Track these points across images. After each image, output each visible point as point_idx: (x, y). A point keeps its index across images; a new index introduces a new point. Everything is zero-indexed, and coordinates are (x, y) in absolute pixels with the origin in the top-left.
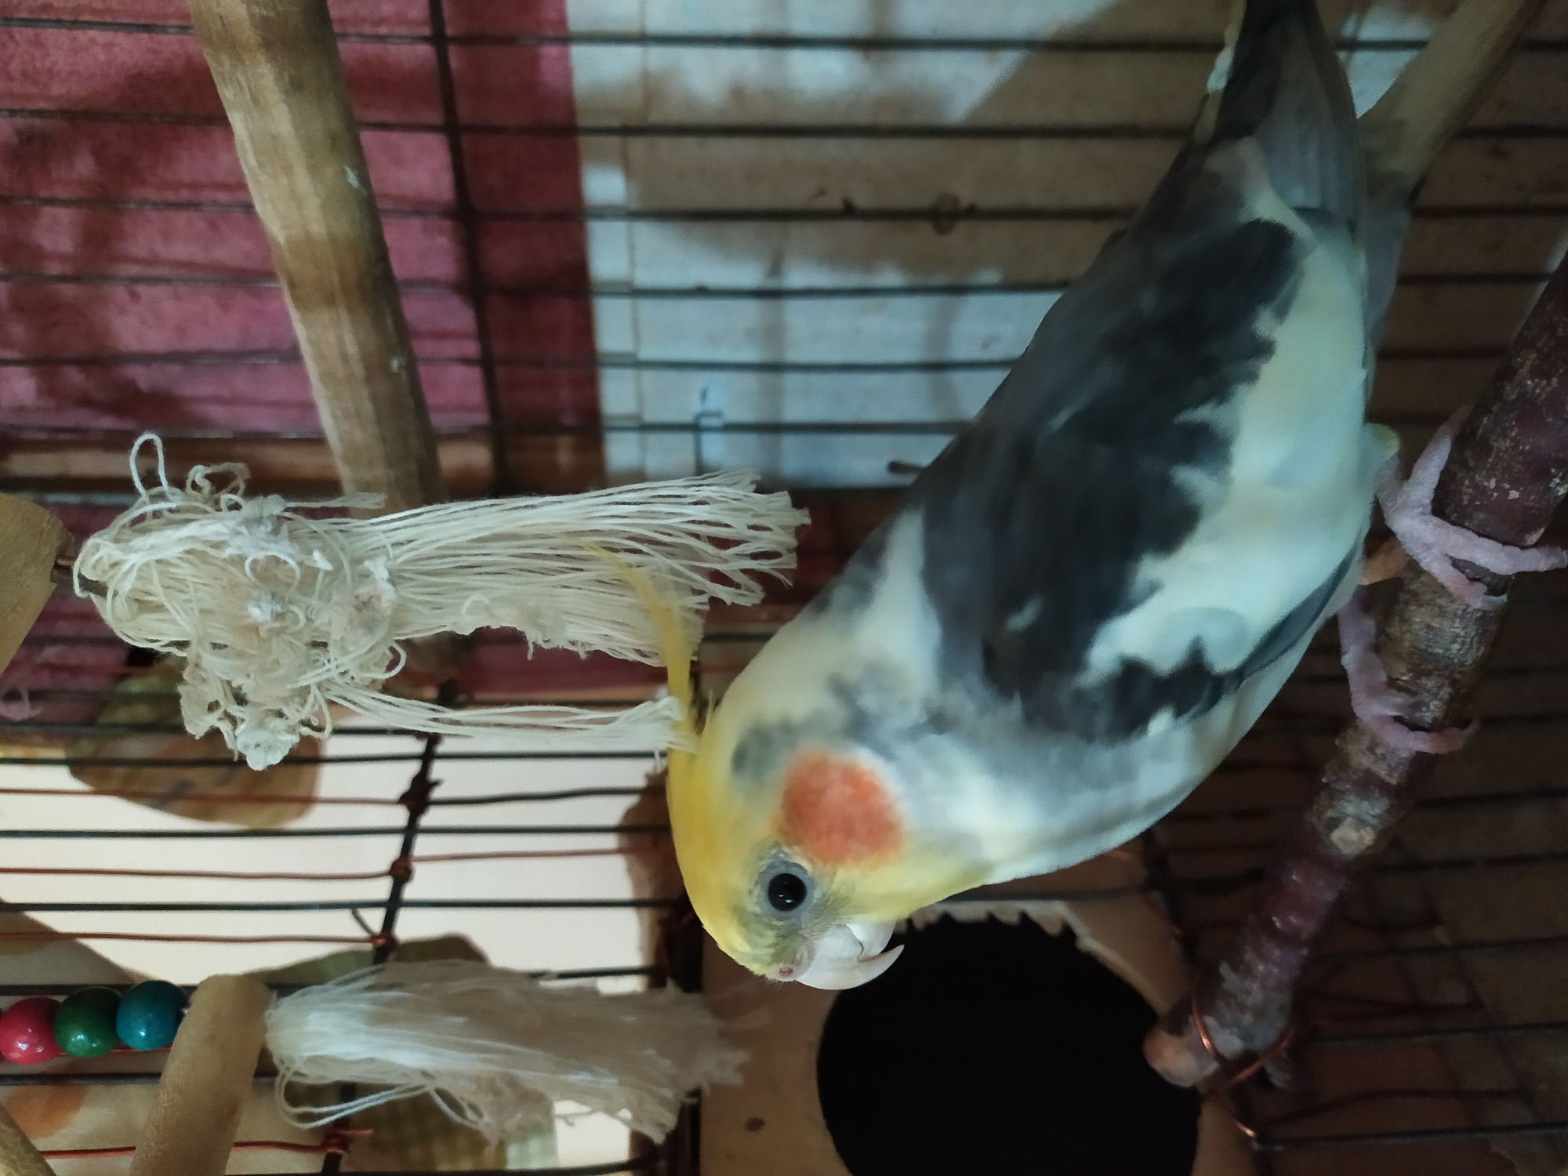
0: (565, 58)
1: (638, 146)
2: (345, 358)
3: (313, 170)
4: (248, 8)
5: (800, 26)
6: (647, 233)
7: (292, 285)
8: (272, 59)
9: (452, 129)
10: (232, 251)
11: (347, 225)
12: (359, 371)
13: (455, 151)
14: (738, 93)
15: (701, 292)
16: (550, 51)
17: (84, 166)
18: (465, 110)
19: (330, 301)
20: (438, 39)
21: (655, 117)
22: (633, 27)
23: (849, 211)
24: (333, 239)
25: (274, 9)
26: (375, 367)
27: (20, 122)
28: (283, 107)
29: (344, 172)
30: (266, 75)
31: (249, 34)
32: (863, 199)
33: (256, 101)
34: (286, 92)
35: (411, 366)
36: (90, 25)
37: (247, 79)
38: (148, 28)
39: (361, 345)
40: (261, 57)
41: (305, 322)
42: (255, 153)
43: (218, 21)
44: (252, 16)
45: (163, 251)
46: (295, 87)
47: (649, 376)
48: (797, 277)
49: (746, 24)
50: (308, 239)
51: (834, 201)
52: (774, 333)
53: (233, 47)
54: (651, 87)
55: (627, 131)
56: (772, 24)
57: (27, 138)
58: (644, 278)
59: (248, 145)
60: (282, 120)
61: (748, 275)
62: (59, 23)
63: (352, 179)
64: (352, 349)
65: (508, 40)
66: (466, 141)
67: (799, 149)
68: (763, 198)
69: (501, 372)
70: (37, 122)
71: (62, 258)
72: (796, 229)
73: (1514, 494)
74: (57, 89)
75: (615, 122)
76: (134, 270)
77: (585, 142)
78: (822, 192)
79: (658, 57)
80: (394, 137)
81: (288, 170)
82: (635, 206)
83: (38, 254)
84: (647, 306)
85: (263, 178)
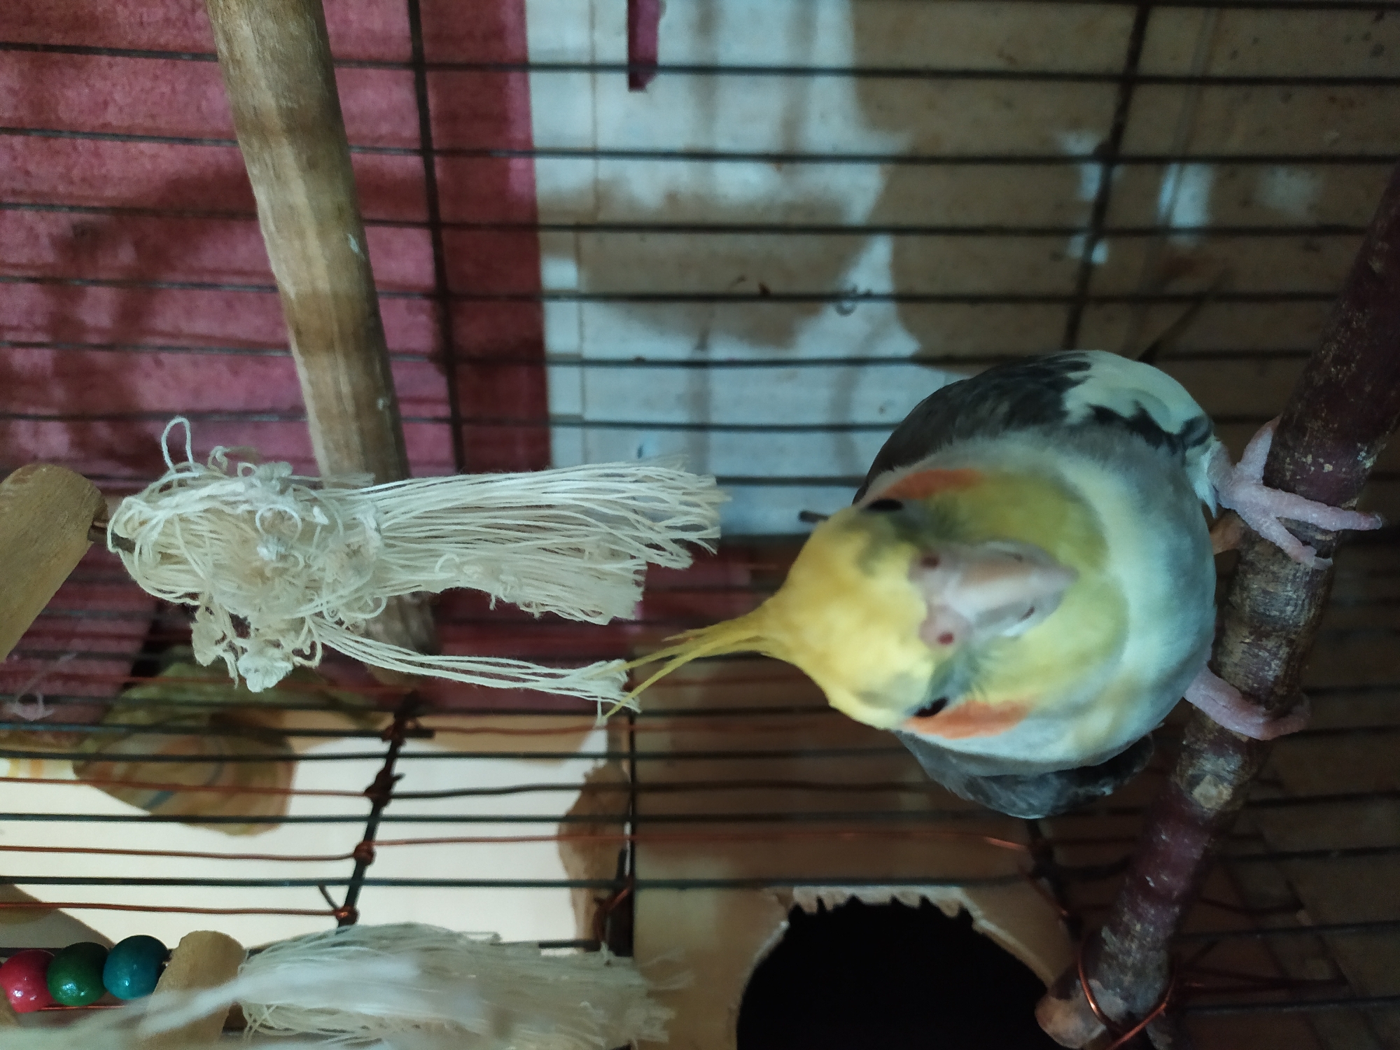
0: (530, 170)
1: (588, 240)
2: (339, 396)
3: (322, 234)
4: (277, 101)
5: (723, 145)
6: (595, 313)
7: (299, 333)
8: (293, 143)
9: (435, 226)
10: (246, 326)
11: (347, 284)
12: (350, 408)
13: (437, 244)
14: (672, 198)
15: (639, 362)
16: (518, 164)
17: (126, 255)
18: (446, 212)
19: (330, 347)
20: (425, 150)
21: (603, 217)
22: (587, 145)
23: (765, 295)
24: (335, 296)
25: (298, 102)
26: (363, 407)
27: (76, 217)
28: (300, 182)
29: (347, 239)
30: (287, 155)
31: (275, 121)
32: (775, 287)
33: (278, 177)
34: (303, 170)
35: (393, 406)
36: (142, 138)
37: (272, 157)
38: (187, 140)
39: (353, 385)
40: (284, 141)
41: (308, 366)
42: (274, 219)
43: (252, 111)
44: (280, 107)
45: (186, 327)
46: (310, 166)
47: (593, 434)
48: (720, 351)
49: (679, 143)
50: (315, 294)
51: (752, 287)
52: (700, 399)
53: (261, 131)
54: (600, 193)
55: (579, 228)
56: (702, 143)
57: (81, 231)
58: (590, 351)
59: (269, 214)
60: (298, 193)
61: (680, 349)
62: (115, 136)
63: (354, 245)
64: (346, 389)
65: (484, 153)
66: (445, 235)
67: (722, 243)
68: (692, 284)
69: (466, 429)
70: (90, 217)
71: (99, 331)
72: (719, 309)
73: (1328, 468)
74: (110, 192)
75: (570, 221)
76: (159, 341)
77: (544, 236)
78: (742, 279)
79: (607, 168)
80: (385, 232)
81: (301, 235)
82: (584, 290)
83: (81, 328)
84: (593, 373)
85: (280, 241)
